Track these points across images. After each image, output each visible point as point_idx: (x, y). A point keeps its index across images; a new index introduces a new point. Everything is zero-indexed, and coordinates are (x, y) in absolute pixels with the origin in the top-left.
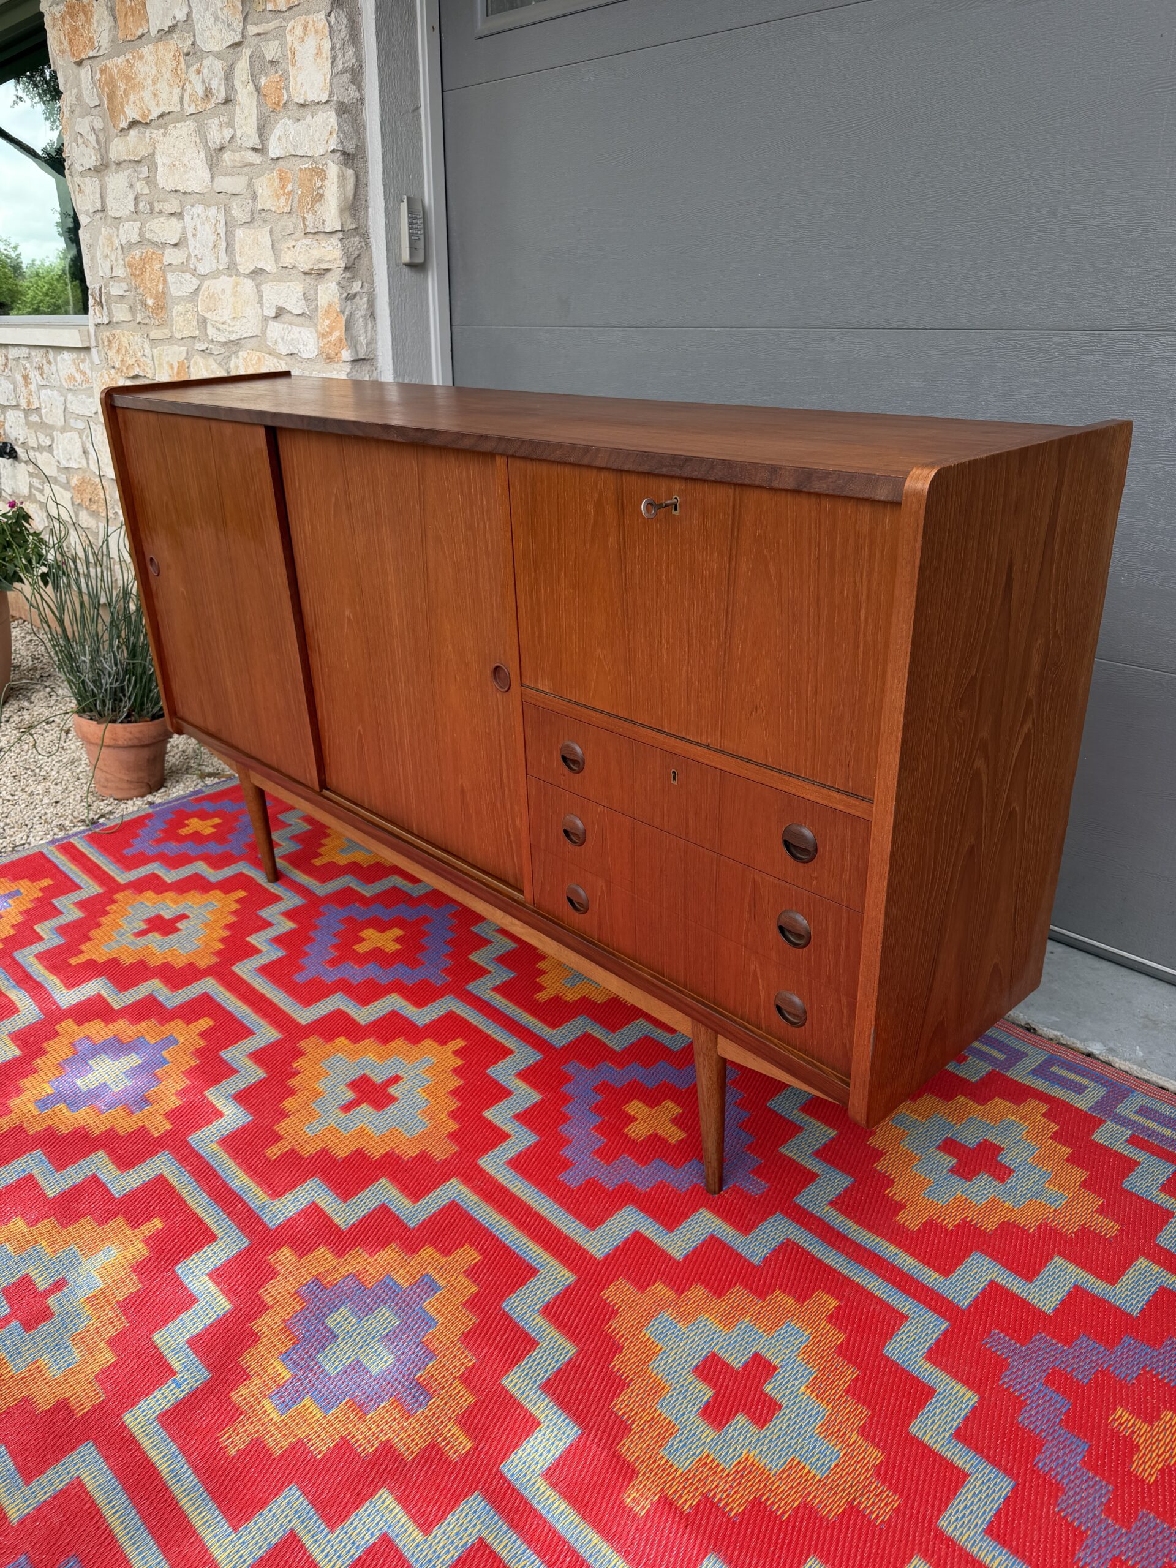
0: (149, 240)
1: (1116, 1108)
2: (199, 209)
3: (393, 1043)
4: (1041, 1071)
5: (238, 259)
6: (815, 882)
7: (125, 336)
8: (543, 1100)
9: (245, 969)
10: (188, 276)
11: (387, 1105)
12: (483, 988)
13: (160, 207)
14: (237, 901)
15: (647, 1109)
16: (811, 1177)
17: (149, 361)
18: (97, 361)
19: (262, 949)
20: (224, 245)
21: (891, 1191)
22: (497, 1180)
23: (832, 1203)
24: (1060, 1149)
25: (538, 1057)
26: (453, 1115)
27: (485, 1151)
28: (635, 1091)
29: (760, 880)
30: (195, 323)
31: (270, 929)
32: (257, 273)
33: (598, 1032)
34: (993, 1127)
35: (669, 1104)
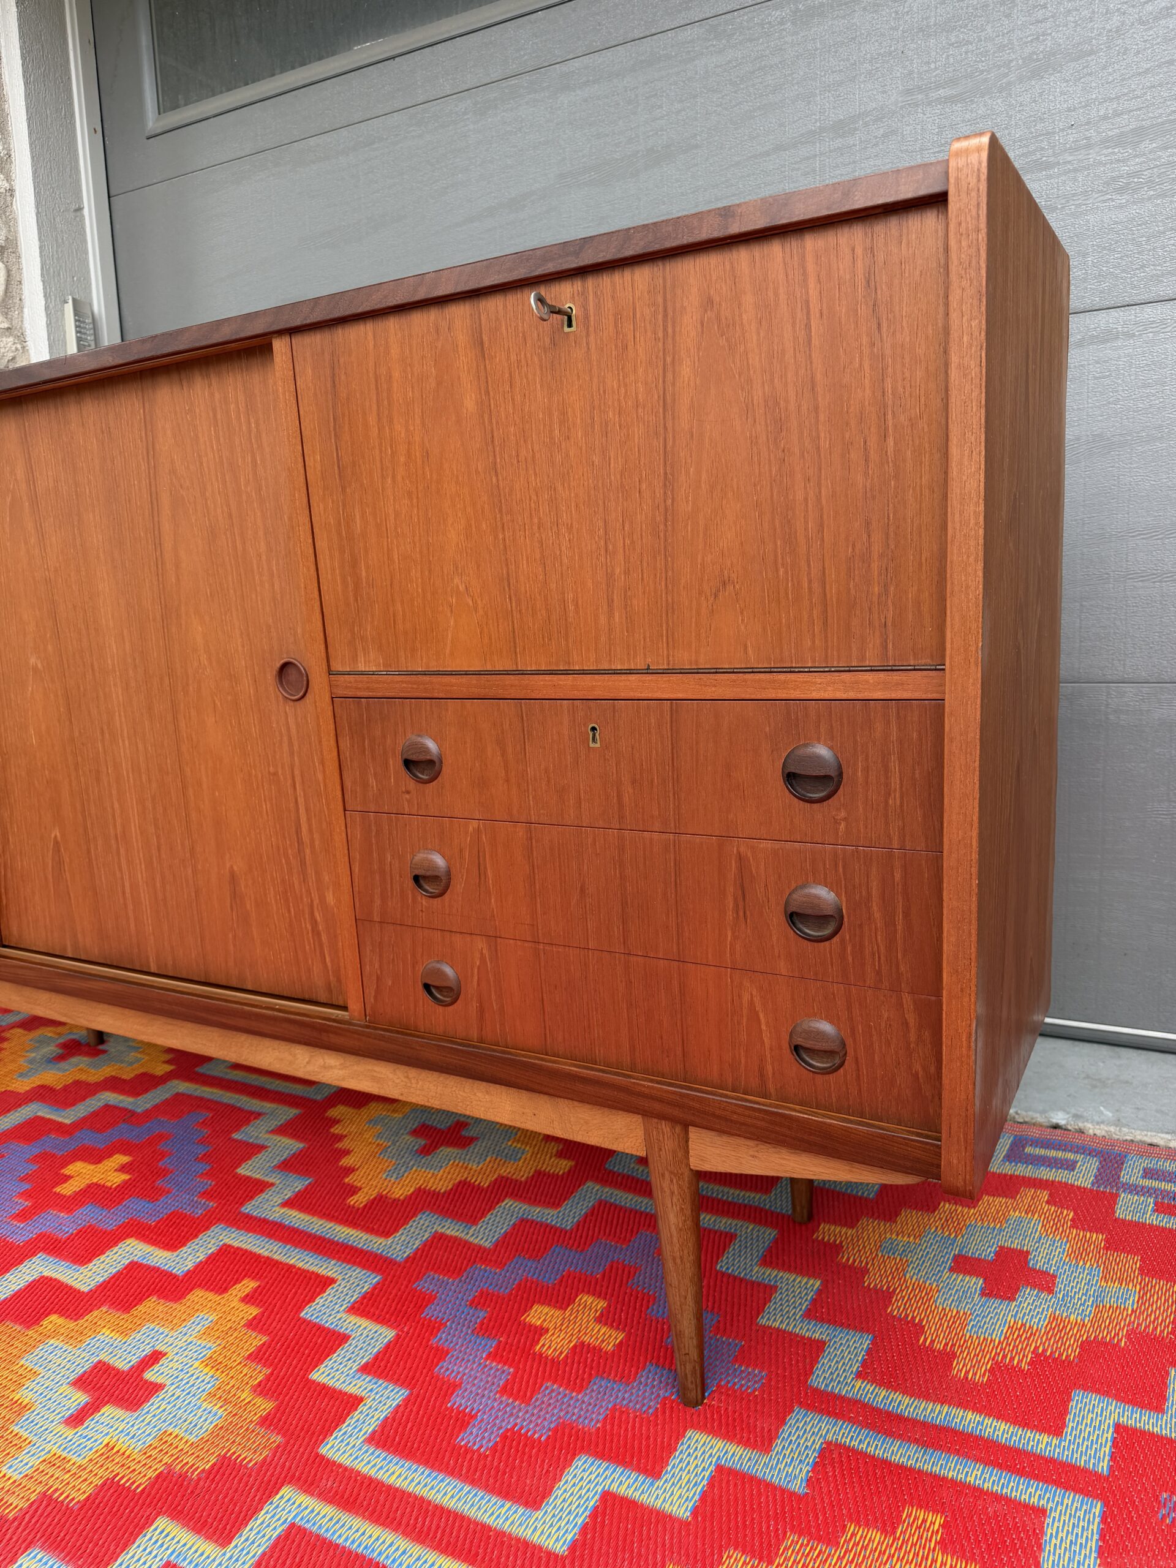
1: (1119, 1177)
3: (141, 1307)
4: (1016, 1154)
6: (843, 825)
8: (398, 1336)
11: (147, 1400)
12: (268, 1207)
15: (558, 1313)
21: (926, 1340)
22: (358, 1472)
23: (860, 1376)
24: (1090, 1238)
25: (375, 1279)
26: (261, 1389)
27: (327, 1431)
28: (530, 1294)
29: (749, 854)
34: (1000, 1231)
35: (586, 1299)
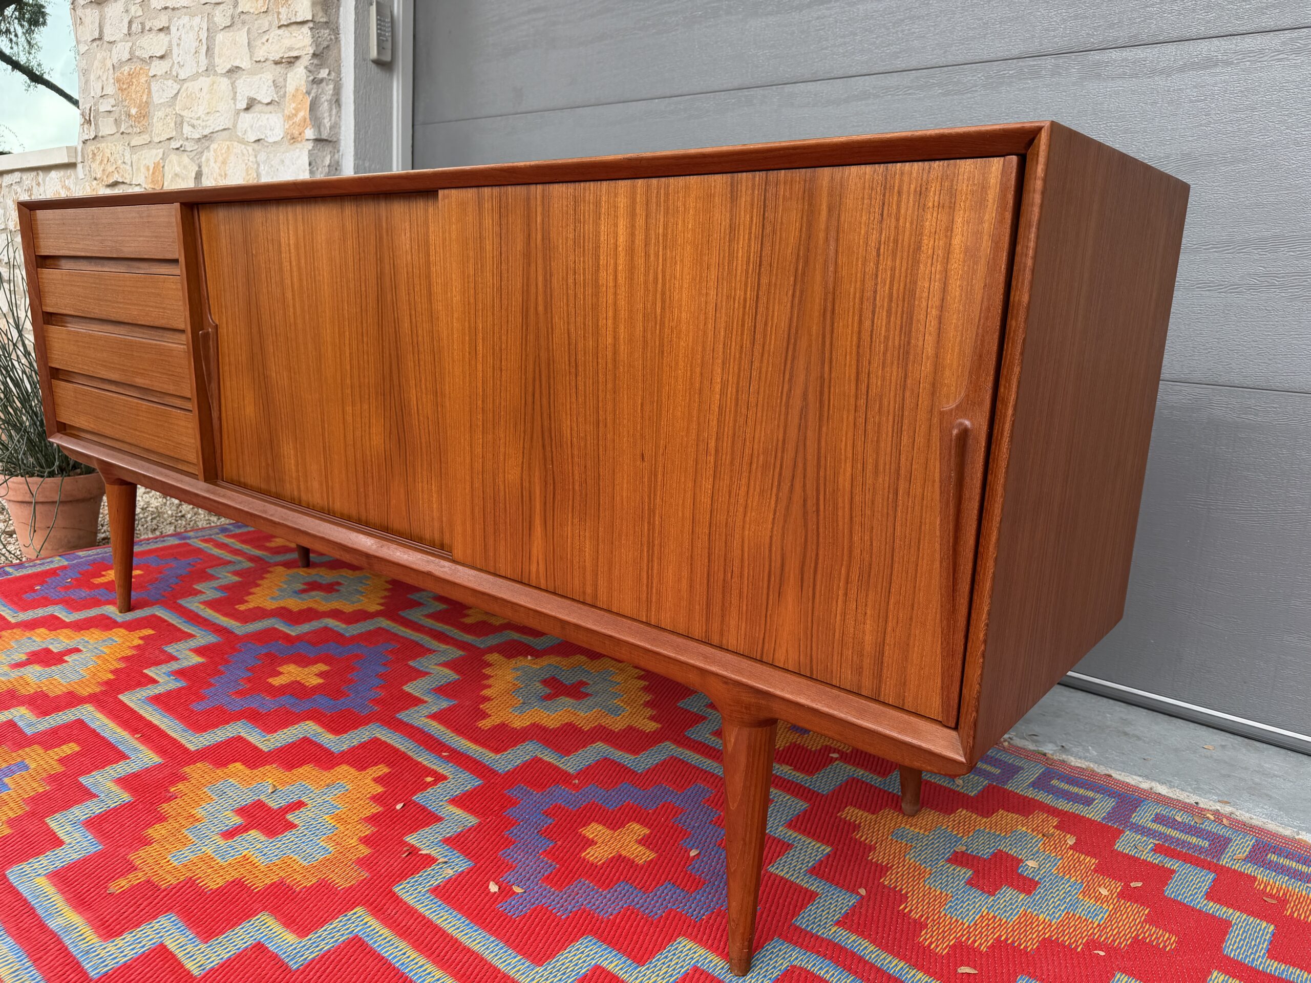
0: (138, 57)
1: (1130, 817)
2: (185, 19)
3: (300, 770)
4: (1041, 783)
5: (216, 60)
7: (107, 147)
8: (480, 824)
9: (133, 699)
10: (170, 82)
11: (282, 832)
12: (417, 717)
13: (150, 24)
14: (141, 638)
15: (608, 832)
16: (810, 896)
17: (128, 167)
18: (81, 176)
19: (159, 680)
20: (205, 47)
21: (905, 908)
22: (416, 910)
23: (838, 923)
24: (1084, 859)
25: (478, 782)
26: (365, 841)
27: (404, 876)
28: (592, 813)
30: (172, 125)
31: (173, 663)
32: (234, 71)
33: (549, 756)
34: (1005, 837)
35: (636, 826)
